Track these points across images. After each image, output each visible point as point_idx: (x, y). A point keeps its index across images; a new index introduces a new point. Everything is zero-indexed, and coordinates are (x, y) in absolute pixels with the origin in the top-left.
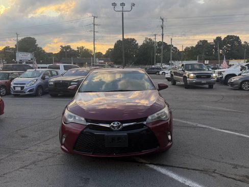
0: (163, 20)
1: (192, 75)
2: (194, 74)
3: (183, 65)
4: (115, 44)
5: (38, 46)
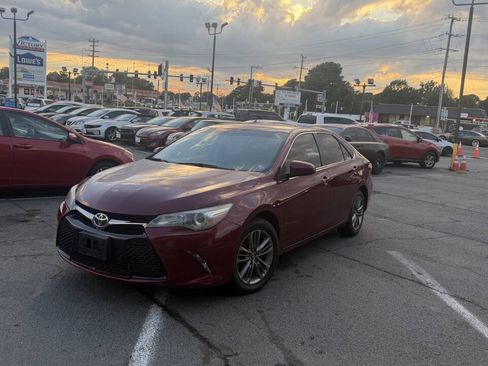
5: (344, 80)
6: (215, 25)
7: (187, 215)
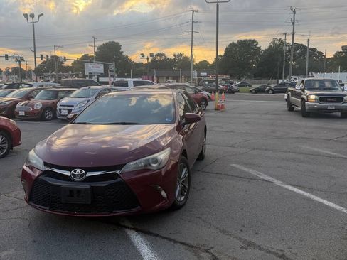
0: (294, 12)
1: (313, 97)
2: (316, 95)
3: (303, 82)
4: (227, 49)
5: (124, 54)
6: (32, 16)
7: (145, 160)
